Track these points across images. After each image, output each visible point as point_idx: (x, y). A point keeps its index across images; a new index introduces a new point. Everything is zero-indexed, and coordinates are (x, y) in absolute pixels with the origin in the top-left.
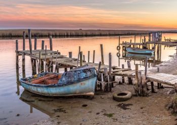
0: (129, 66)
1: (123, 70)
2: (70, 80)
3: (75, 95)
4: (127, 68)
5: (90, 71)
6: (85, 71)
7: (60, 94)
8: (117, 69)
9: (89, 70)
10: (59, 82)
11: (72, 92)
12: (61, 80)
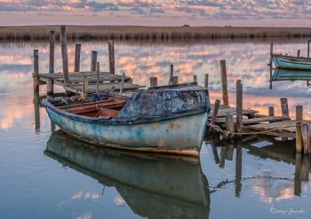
0: (285, 111)
1: (272, 118)
2: (144, 112)
3: (155, 150)
4: (281, 115)
5: (195, 97)
6: (182, 96)
7: (121, 145)
8: (258, 117)
9: (193, 95)
10: (121, 114)
11: (148, 142)
12: (126, 111)
